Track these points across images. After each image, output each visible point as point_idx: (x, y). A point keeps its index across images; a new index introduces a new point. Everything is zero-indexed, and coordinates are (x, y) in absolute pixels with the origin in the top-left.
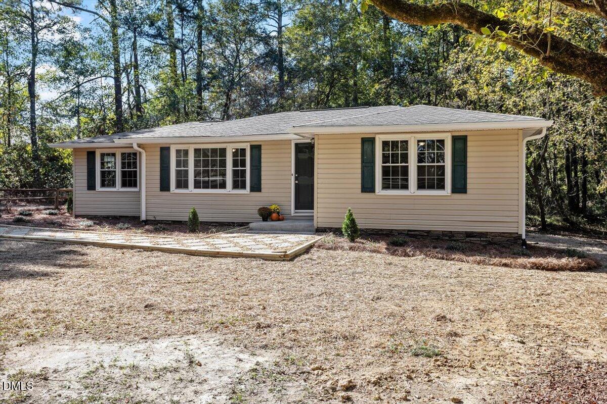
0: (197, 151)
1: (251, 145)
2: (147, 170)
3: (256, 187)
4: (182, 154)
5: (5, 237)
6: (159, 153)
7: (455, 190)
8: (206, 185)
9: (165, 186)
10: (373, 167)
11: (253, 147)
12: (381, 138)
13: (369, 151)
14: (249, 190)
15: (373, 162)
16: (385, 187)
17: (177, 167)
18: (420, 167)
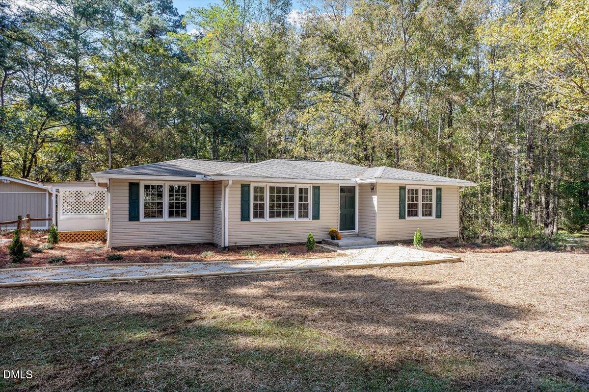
0: (272, 189)
1: (313, 186)
2: (230, 204)
3: (316, 216)
4: (260, 190)
5: (246, 273)
6: (240, 189)
7: (437, 217)
8: (279, 215)
9: (245, 217)
10: (405, 204)
11: (314, 188)
12: (408, 187)
13: (403, 194)
14: (311, 219)
15: (405, 201)
16: (408, 215)
17: (254, 201)
18: (422, 204)
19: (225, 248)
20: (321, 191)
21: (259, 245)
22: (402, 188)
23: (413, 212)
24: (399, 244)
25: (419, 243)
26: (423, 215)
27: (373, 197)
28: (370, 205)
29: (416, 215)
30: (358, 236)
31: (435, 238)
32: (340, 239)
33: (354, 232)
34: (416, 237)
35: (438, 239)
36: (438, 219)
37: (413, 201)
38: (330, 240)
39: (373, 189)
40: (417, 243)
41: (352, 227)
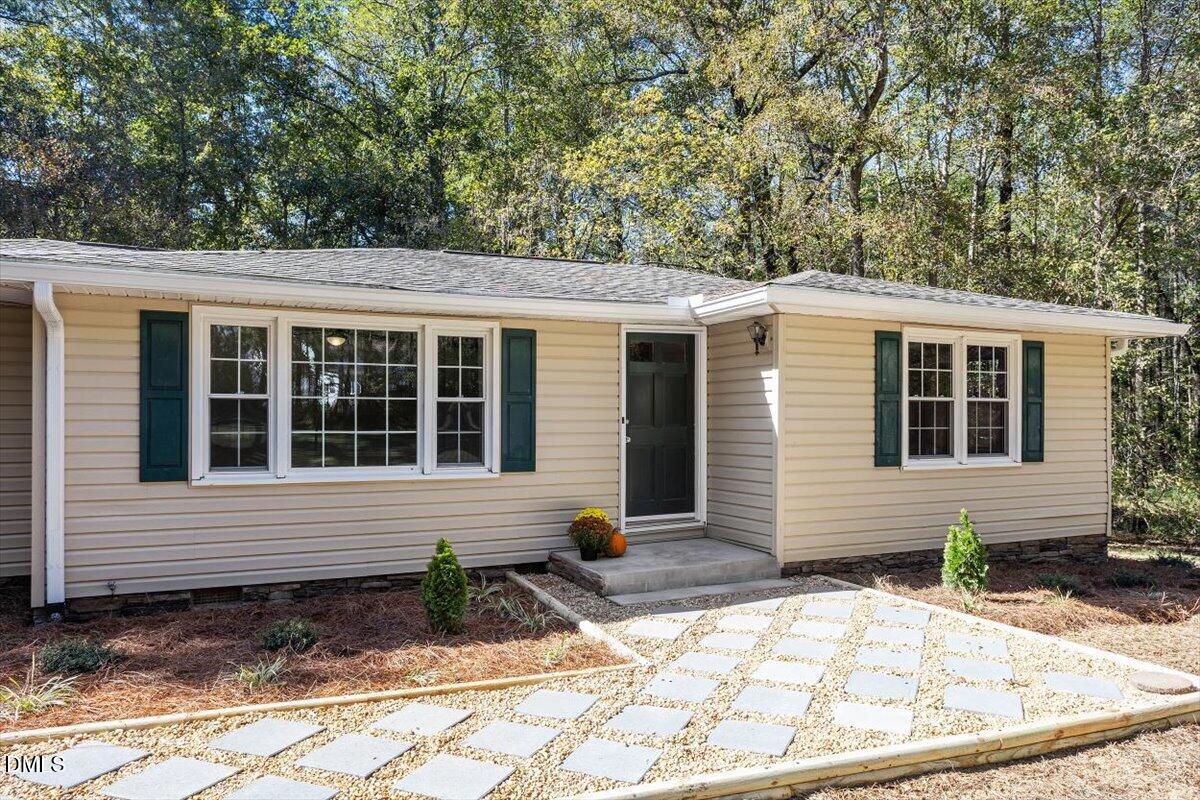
0: (300, 334)
1: (504, 331)
2: (73, 402)
3: (520, 456)
4: (242, 342)
6: (136, 333)
7: (1026, 458)
8: (340, 453)
9: (162, 463)
10: (899, 404)
11: (509, 337)
12: (910, 335)
13: (891, 364)
14: (497, 467)
15: (899, 392)
16: (913, 452)
17: (212, 392)
18: (970, 404)
19: (49, 609)
20: (540, 351)
21: (239, 589)
22: (887, 340)
23: (932, 440)
24: (878, 581)
25: (968, 573)
26: (971, 451)
27: (764, 374)
28: (752, 411)
29: (945, 450)
30: (706, 537)
31: (1019, 543)
32: (618, 556)
33: (692, 519)
34: (956, 546)
35: (1030, 544)
36: (1032, 467)
37: (929, 391)
38: (572, 557)
39: (760, 340)
40: (961, 576)
41: (684, 500)
